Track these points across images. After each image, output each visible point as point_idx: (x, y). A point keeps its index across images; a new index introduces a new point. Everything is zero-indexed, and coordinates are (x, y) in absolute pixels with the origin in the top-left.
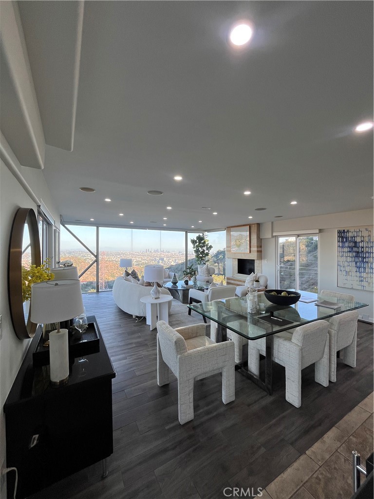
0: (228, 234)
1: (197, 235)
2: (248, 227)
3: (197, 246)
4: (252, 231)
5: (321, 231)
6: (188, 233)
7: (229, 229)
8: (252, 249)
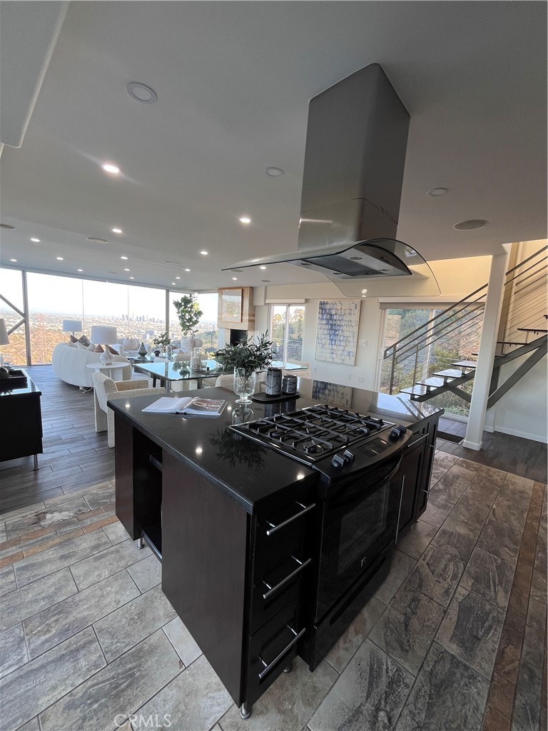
0: (220, 298)
1: (182, 295)
2: (241, 290)
3: (183, 311)
4: (245, 296)
5: (307, 301)
6: (170, 293)
7: (221, 290)
8: (243, 318)
